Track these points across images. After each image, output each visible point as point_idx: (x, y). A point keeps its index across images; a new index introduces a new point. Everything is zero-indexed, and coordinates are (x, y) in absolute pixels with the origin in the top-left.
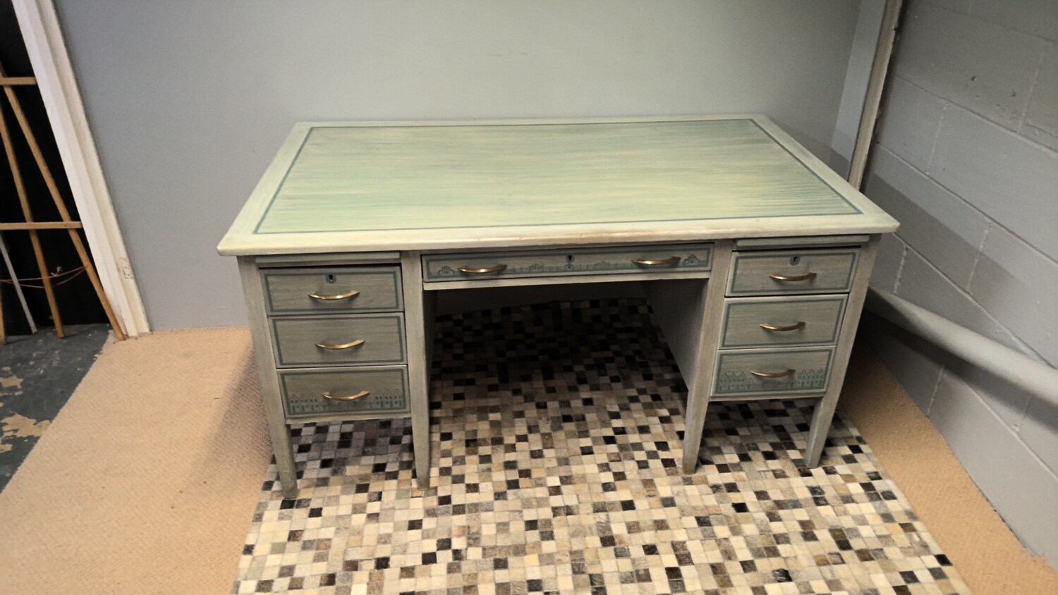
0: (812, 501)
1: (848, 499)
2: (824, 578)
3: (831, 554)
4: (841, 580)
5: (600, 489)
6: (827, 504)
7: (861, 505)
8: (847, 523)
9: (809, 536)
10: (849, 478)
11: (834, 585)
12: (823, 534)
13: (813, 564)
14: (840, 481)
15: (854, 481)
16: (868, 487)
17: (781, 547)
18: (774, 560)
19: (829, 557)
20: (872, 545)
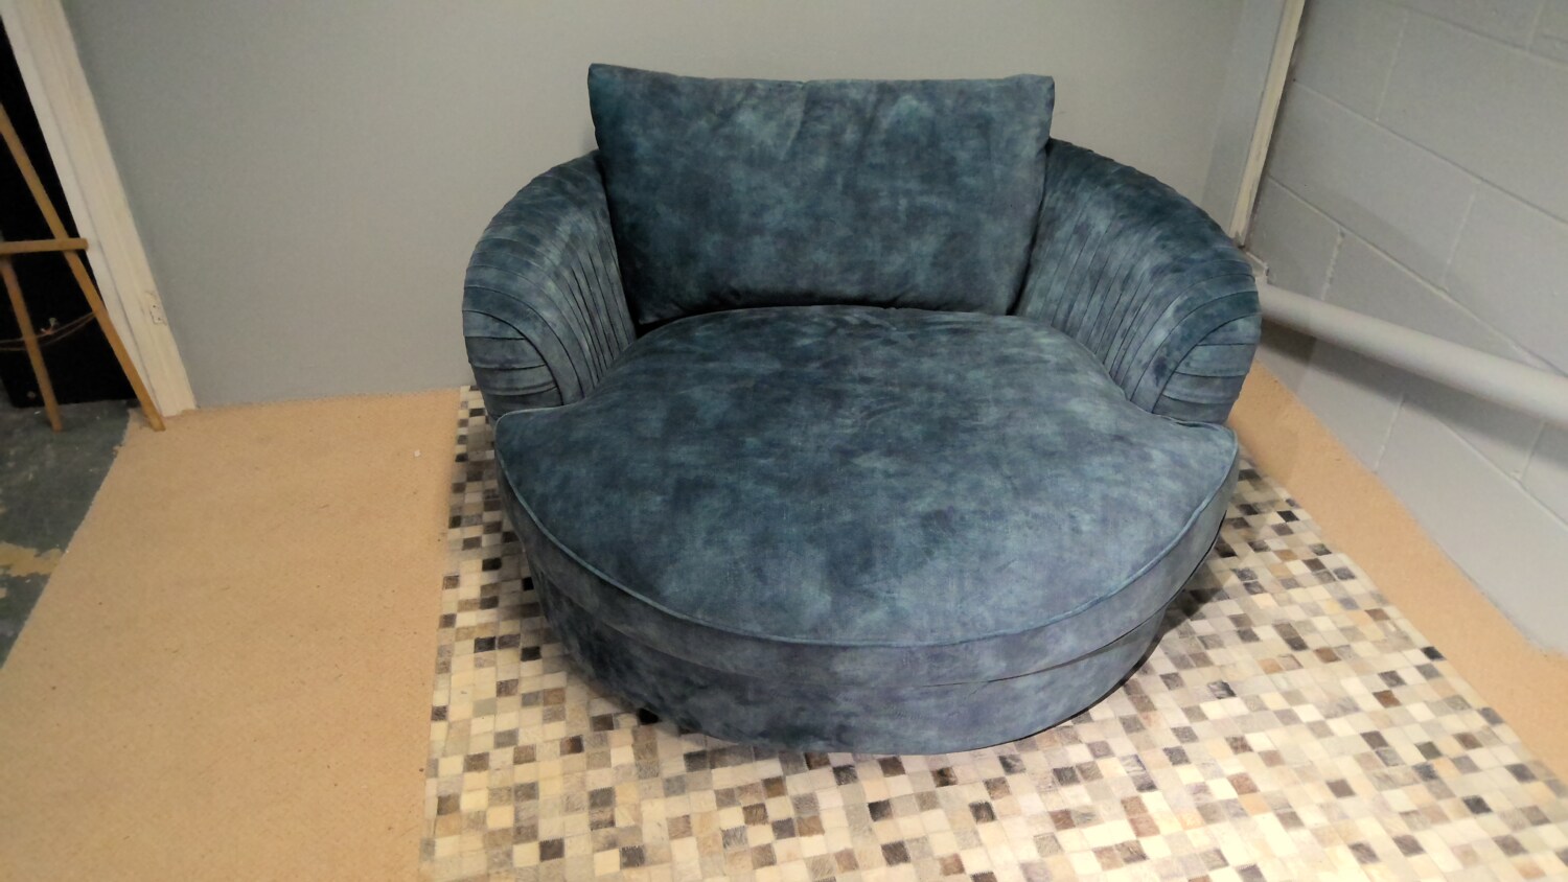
0: (1243, 588)
1: (1290, 583)
2: (1278, 689)
3: (1280, 656)
4: (1301, 690)
6: (1262, 590)
7: (1309, 589)
8: (1294, 615)
9: (1247, 636)
10: (1286, 555)
11: (1293, 697)
12: (1266, 632)
13: (1260, 670)
14: (1276, 559)
15: (1295, 558)
16: (1314, 565)
17: (1212, 654)
18: (1206, 670)
19: (1279, 661)
20: (1334, 641)
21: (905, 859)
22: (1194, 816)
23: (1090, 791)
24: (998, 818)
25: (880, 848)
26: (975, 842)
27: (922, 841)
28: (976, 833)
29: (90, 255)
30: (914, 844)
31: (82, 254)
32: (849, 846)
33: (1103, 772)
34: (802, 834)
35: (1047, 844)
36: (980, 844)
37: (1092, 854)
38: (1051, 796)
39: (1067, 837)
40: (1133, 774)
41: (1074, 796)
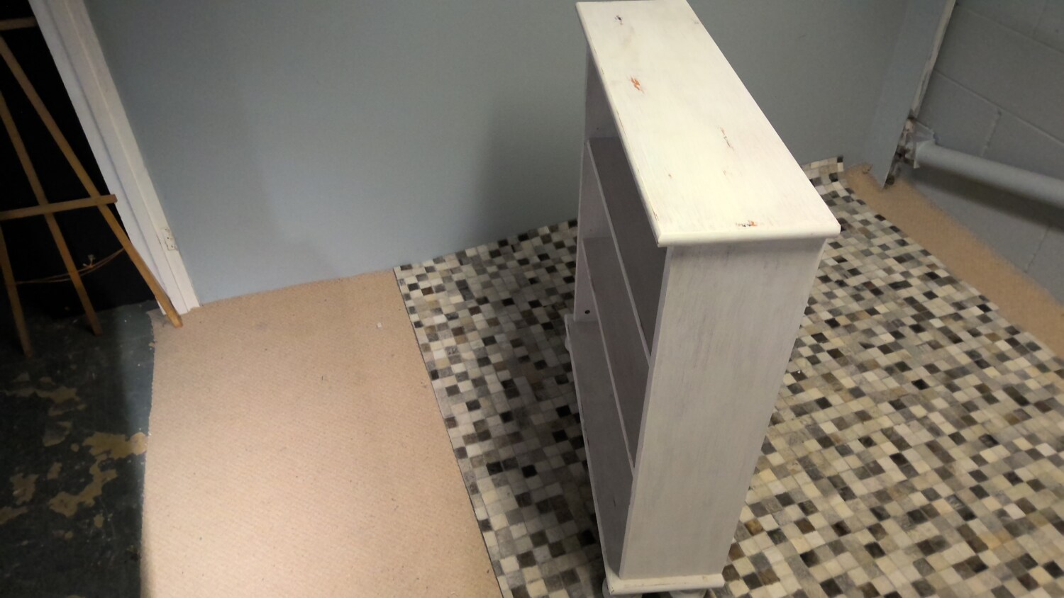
0: (975, 365)
1: (1002, 357)
2: (1023, 436)
3: (1015, 411)
4: (1036, 434)
5: (789, 393)
6: (988, 365)
7: (1015, 360)
8: (1014, 380)
9: (991, 400)
10: (993, 337)
11: (1032, 438)
12: (1000, 395)
13: (1007, 423)
14: (988, 341)
15: (999, 339)
16: (1012, 342)
17: (974, 415)
18: (974, 428)
19: (1016, 415)
20: (1044, 396)
21: (839, 591)
22: (1005, 533)
23: (936, 525)
24: (886, 553)
25: (820, 586)
26: (878, 572)
27: (844, 576)
28: (876, 566)
29: (118, 205)
30: (840, 580)
31: (112, 207)
32: (800, 588)
33: (939, 510)
34: (766, 584)
35: (922, 566)
36: (882, 573)
37: (953, 570)
38: (913, 532)
39: (932, 559)
40: (958, 508)
41: (927, 530)
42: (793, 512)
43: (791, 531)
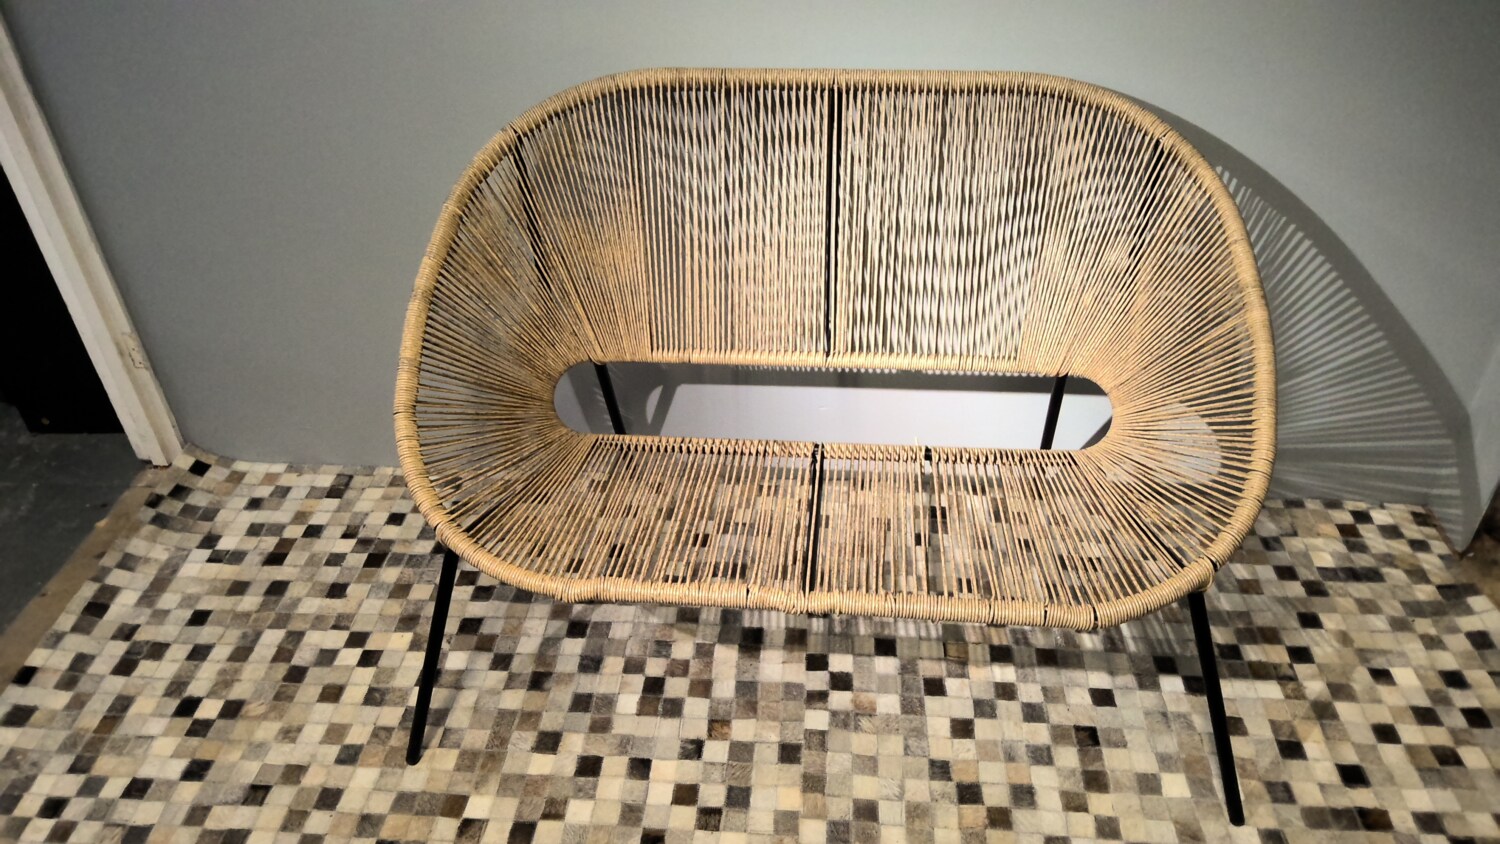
42: (713, 795)
43: (690, 772)
